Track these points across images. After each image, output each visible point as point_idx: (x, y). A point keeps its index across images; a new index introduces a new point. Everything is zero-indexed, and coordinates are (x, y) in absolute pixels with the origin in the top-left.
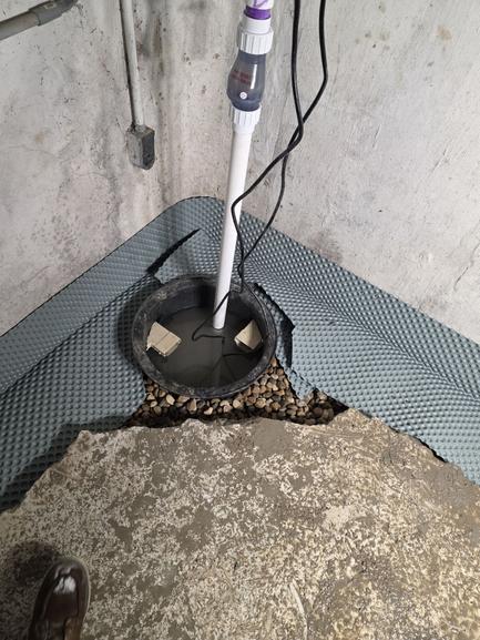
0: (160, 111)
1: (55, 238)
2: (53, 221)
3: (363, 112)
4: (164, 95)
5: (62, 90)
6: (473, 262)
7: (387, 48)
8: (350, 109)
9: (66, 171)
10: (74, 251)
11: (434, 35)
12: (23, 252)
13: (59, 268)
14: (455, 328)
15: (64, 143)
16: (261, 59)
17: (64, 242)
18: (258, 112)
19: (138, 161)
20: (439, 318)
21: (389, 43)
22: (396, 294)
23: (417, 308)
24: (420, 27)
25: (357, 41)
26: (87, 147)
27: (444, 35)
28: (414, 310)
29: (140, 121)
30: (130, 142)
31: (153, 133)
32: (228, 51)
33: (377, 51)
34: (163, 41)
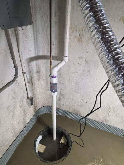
0: (33, 92)
1: (11, 129)
2: (11, 125)
3: (77, 85)
4: (34, 89)
5: (13, 96)
6: (110, 110)
7: (78, 74)
8: (74, 85)
9: (14, 113)
10: (16, 130)
11: (87, 71)
12: (4, 136)
13: (12, 137)
14: (112, 125)
15: (13, 107)
16: (56, 84)
17: (13, 129)
18: (57, 92)
19: (30, 104)
20: (108, 124)
21: (79, 73)
22: (96, 120)
23: (102, 122)
24: (84, 70)
25: (72, 74)
26: (18, 105)
27: (88, 71)
28: (101, 123)
29: (29, 96)
30: (27, 101)
31: (32, 98)
32: (46, 78)
33: (77, 75)
34: (33, 80)
